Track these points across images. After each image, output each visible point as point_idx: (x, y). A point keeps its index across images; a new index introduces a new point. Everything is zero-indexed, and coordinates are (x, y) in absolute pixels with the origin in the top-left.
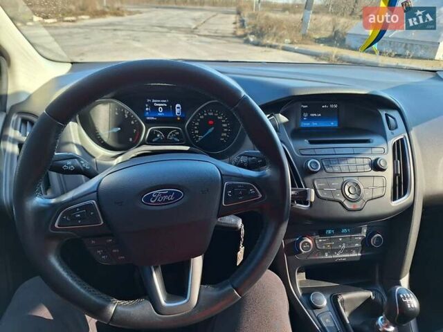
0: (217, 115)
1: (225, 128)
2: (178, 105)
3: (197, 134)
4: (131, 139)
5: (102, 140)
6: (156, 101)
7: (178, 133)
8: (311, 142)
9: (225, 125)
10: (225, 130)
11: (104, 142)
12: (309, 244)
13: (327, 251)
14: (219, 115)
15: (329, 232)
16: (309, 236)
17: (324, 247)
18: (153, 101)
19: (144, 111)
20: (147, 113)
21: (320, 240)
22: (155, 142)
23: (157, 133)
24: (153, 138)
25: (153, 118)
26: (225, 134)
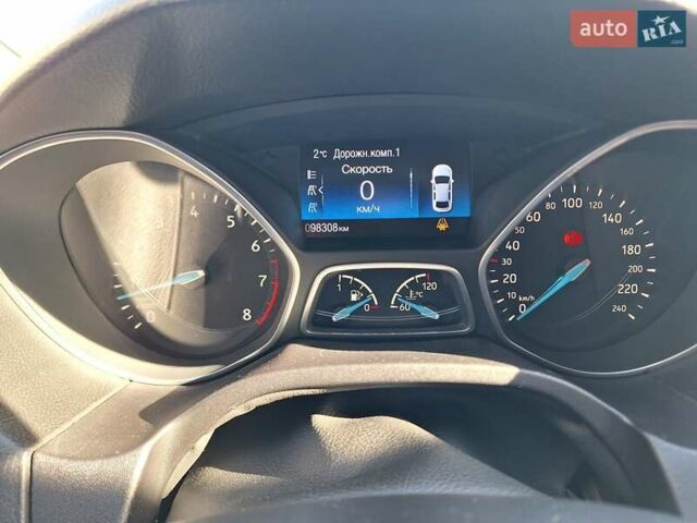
0: (598, 205)
1: (634, 259)
2: (442, 170)
3: (510, 287)
4: (247, 314)
5: (139, 317)
6: (347, 154)
7: (433, 286)
9: (631, 250)
10: (636, 269)
11: (148, 327)
14: (611, 208)
18: (339, 154)
19: (297, 198)
20: (312, 206)
22: (342, 325)
23: (350, 287)
24: (335, 309)
25: (335, 227)
26: (633, 288)
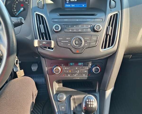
8: (61, 15)
12: (58, 70)
13: (69, 73)
15: (72, 64)
16: (60, 66)
17: (67, 72)
21: (66, 68)
